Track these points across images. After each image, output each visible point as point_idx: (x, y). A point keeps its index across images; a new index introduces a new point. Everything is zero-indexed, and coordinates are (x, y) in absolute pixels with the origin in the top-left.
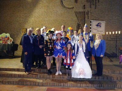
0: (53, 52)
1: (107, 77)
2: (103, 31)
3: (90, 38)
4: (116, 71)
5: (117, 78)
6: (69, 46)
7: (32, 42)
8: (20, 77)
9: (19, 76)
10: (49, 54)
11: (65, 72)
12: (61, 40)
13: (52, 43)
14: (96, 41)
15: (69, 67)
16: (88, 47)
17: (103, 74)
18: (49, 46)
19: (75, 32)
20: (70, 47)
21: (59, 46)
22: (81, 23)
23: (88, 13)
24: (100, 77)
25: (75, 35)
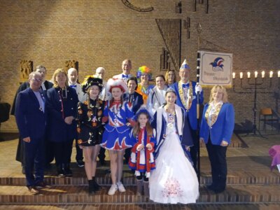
0: (100, 133)
1: (238, 194)
2: (227, 79)
3: (195, 97)
4: (259, 178)
5: (261, 197)
6: (143, 120)
7: (42, 107)
8: (15, 201)
9: (11, 201)
10: (89, 141)
11: (134, 183)
12: (122, 103)
13: (98, 110)
14: (211, 104)
15: (145, 173)
16: (191, 121)
17: (228, 185)
18: (90, 119)
19: (158, 79)
20: (146, 120)
21: (118, 118)
22: (170, 49)
23: (188, 24)
24: (221, 196)
25: (157, 88)
